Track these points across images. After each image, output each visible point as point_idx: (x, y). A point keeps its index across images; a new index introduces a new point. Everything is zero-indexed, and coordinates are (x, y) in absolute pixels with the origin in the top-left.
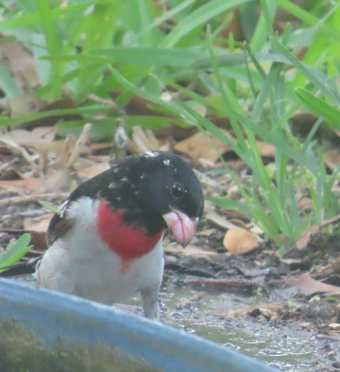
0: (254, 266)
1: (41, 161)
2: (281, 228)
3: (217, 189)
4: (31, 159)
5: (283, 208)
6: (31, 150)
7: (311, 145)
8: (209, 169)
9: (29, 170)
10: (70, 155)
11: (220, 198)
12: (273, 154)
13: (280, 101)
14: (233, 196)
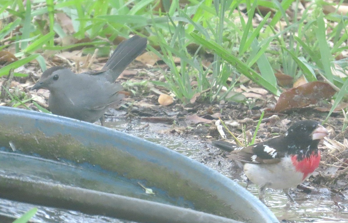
0: (172, 111)
1: (76, 66)
2: (184, 94)
3: (155, 77)
4: (72, 64)
5: (184, 85)
6: (72, 60)
7: (196, 57)
8: (151, 68)
11: (156, 81)
12: (180, 61)
13: (183, 38)
14: (162, 80)
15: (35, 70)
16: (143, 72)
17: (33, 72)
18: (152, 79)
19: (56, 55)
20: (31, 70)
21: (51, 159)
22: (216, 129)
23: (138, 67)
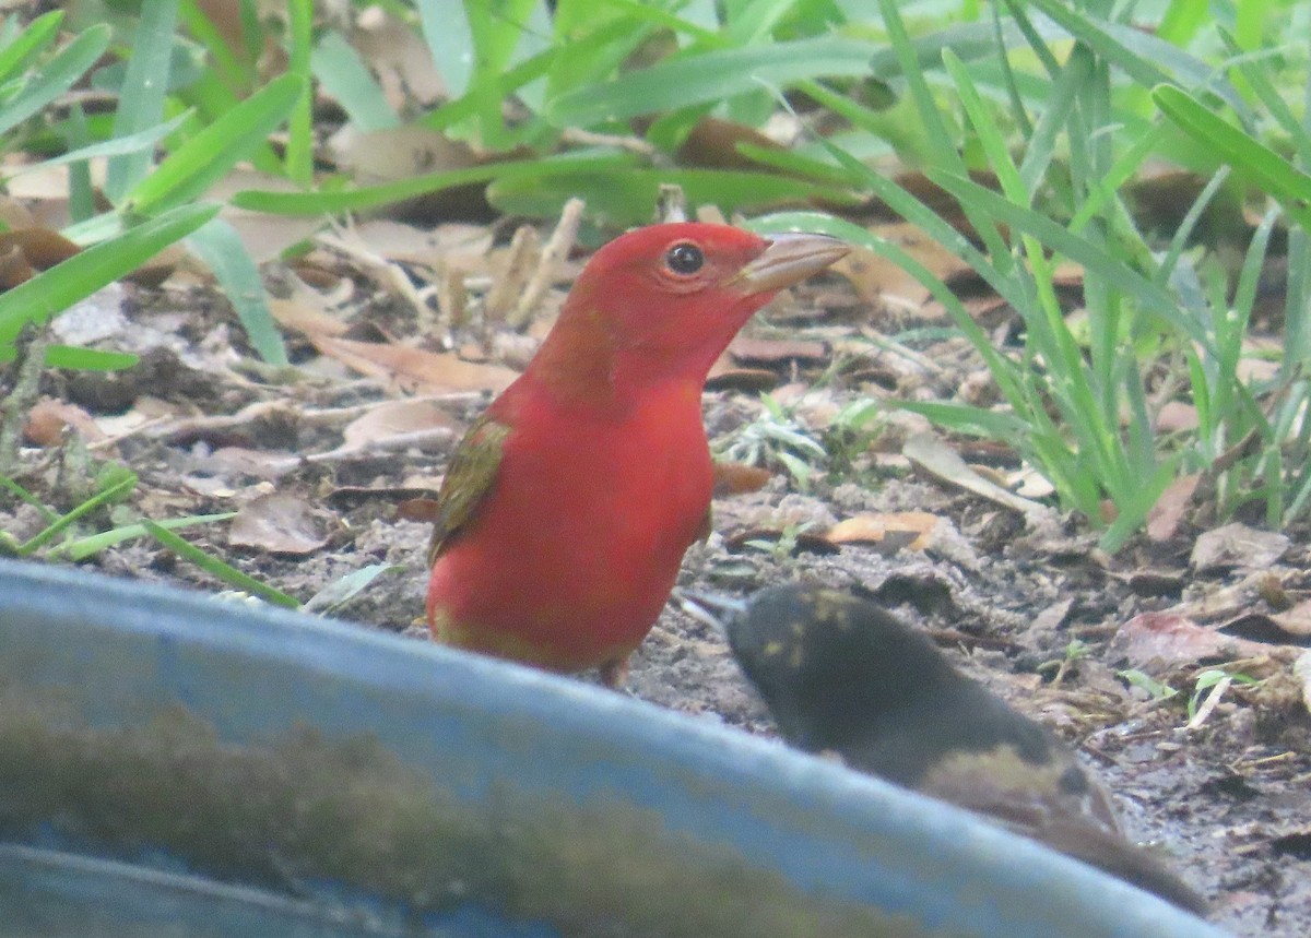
1: (446, 302)
2: (1106, 484)
3: (930, 378)
4: (419, 297)
5: (1111, 426)
6: (420, 272)
7: (1190, 259)
8: (914, 323)
9: (411, 330)
10: (524, 286)
11: (938, 402)
12: (1080, 279)
13: (1096, 133)
14: (974, 397)
15: (185, 332)
16: (860, 348)
17: (177, 345)
18: (914, 388)
19: (326, 238)
20: (167, 333)
21: (247, 880)
22: (1295, 698)
23: (831, 316)
